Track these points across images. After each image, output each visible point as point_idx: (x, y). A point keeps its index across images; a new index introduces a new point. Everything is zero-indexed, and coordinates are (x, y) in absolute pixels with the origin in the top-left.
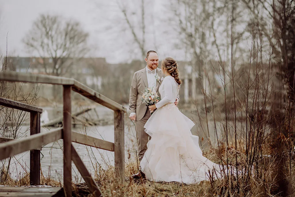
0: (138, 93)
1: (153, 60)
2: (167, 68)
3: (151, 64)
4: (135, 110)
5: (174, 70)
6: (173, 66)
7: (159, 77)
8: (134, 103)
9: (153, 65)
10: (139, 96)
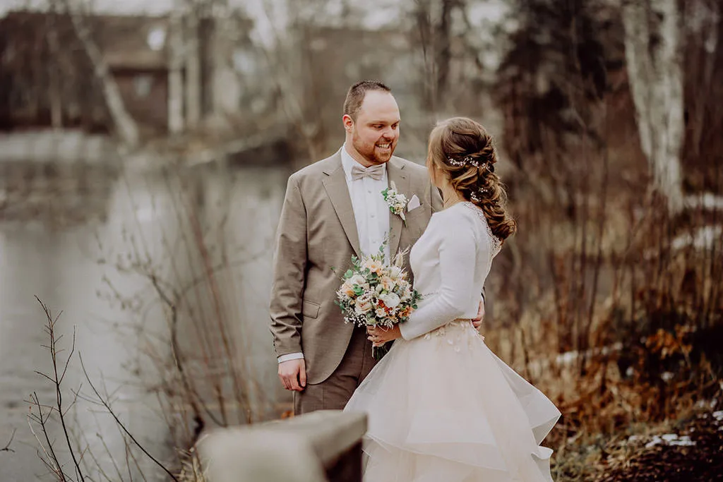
0: (309, 266)
1: (382, 126)
2: (449, 168)
3: (371, 141)
4: (297, 339)
5: (476, 178)
6: (475, 159)
7: (401, 198)
8: (292, 306)
9: (377, 145)
10: (315, 276)
